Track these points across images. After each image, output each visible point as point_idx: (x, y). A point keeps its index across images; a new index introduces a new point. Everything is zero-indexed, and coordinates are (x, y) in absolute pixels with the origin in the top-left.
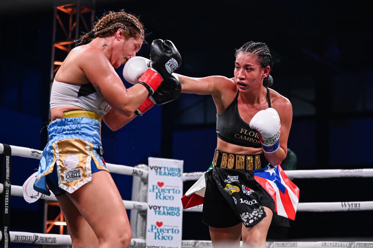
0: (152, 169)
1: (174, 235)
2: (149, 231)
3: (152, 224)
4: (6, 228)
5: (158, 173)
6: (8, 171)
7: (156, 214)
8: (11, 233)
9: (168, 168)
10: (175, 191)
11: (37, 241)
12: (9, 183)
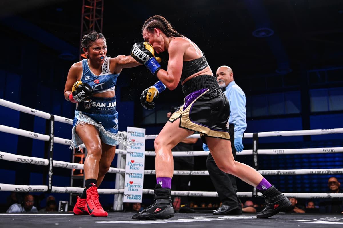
0: (129, 133)
1: (140, 167)
2: (127, 165)
3: (129, 161)
4: (51, 159)
5: (132, 135)
6: (52, 128)
7: (131, 156)
8: (53, 161)
9: (137, 133)
10: (141, 144)
11: (67, 167)
12: (53, 135)
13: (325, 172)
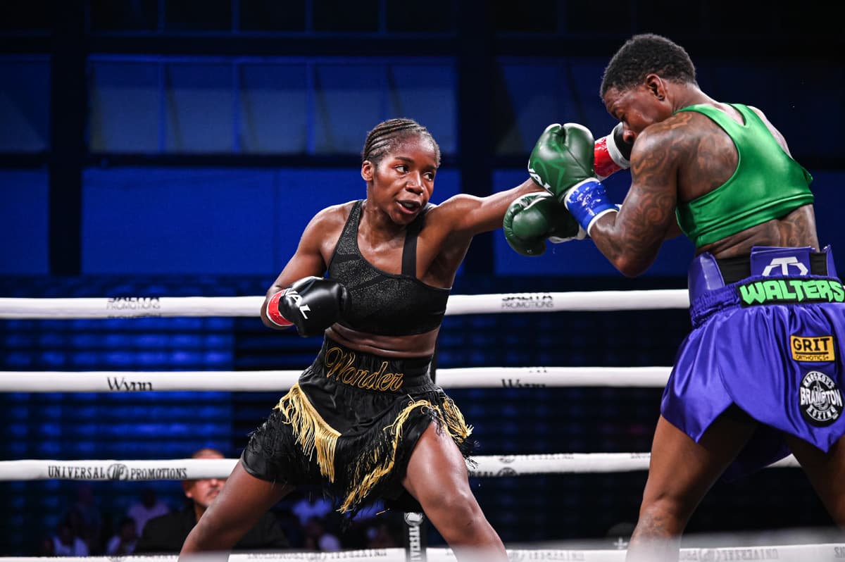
13: (105, 471)
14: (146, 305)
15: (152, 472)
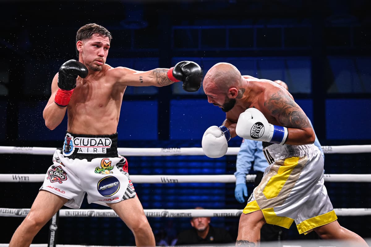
14: (175, 151)
15: (178, 214)
